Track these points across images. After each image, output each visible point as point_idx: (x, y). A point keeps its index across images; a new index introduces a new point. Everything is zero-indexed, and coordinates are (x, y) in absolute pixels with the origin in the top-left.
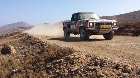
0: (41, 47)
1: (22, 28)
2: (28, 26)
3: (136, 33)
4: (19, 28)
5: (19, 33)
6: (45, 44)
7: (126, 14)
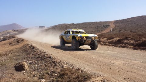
0: (53, 65)
1: (15, 30)
2: (22, 29)
3: (135, 46)
4: (12, 31)
5: (13, 37)
6: (56, 61)
7: (123, 20)
